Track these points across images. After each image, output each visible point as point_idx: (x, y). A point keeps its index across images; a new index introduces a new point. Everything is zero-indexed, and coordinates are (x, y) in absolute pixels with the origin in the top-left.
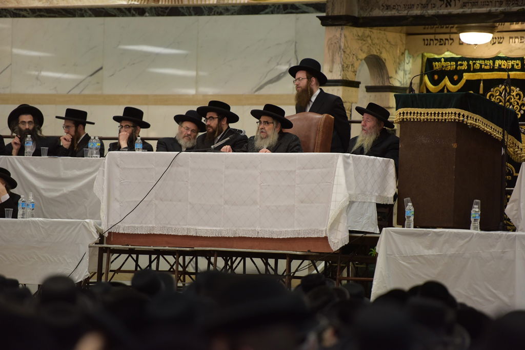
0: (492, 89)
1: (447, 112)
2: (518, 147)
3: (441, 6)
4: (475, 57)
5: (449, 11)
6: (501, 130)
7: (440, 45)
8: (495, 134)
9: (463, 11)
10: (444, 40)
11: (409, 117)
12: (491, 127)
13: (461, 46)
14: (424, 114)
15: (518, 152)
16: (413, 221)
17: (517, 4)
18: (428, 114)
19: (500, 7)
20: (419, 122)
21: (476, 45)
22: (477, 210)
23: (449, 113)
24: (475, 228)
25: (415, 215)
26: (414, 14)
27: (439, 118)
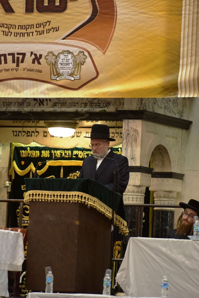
0: (70, 175)
1: (71, 195)
2: (124, 225)
3: (35, 105)
4: (57, 147)
5: (42, 109)
6: (111, 210)
7: (27, 136)
8: (107, 213)
9: (54, 110)
10: (31, 133)
11: (37, 198)
12: (104, 208)
13: (45, 138)
14: (51, 195)
15: (124, 229)
16: (52, 287)
17: (99, 106)
18: (54, 195)
19: (85, 107)
20: (47, 202)
21: (61, 137)
22: (109, 278)
23: (73, 196)
24: (107, 293)
25: (54, 281)
26: (12, 110)
27: (64, 199)
